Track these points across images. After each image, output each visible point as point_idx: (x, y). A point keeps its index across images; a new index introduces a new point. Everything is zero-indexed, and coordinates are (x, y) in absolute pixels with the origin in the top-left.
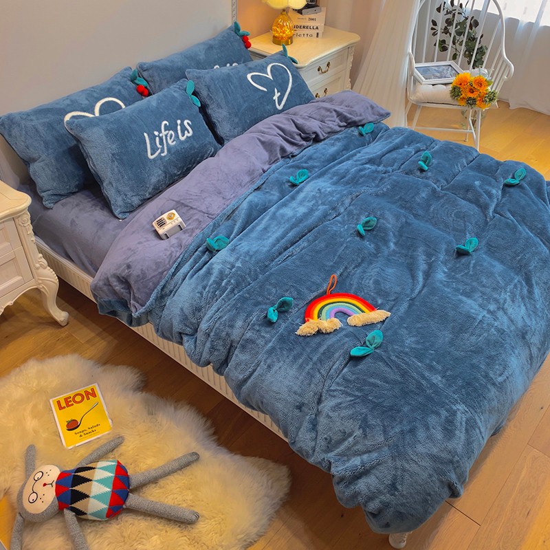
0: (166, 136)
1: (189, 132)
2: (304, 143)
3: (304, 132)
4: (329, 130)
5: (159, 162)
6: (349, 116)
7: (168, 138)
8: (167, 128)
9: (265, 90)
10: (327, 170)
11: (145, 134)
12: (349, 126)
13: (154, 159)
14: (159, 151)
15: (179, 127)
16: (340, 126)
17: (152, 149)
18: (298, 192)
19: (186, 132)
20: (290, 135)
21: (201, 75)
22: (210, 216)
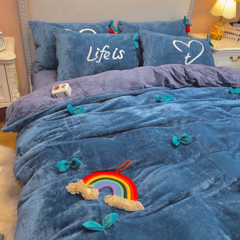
0: (104, 53)
1: (120, 57)
2: (186, 83)
3: (188, 77)
4: (207, 82)
5: (93, 64)
6: (227, 79)
7: (105, 55)
8: (106, 49)
9: (181, 51)
10: (188, 102)
11: (91, 47)
12: (225, 85)
13: (90, 62)
14: (96, 59)
15: (115, 52)
16: (217, 83)
17: (91, 56)
18: (158, 105)
19: (118, 56)
20: (178, 76)
21: (146, 33)
22: (86, 95)
